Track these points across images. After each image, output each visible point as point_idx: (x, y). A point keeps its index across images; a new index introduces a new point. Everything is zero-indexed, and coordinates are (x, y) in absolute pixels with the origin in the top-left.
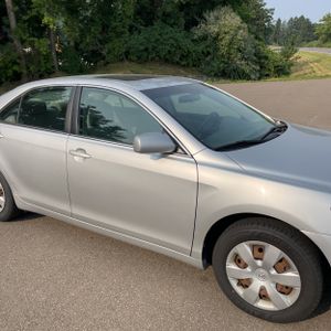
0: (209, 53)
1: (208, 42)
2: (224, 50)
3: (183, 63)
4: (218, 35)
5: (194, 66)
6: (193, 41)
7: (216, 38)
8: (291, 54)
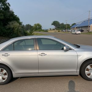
0: (11, 33)
1: (11, 30)
2: (16, 32)
3: (4, 35)
4: (13, 28)
5: (7, 36)
6: (6, 29)
7: (13, 29)
8: (32, 33)
